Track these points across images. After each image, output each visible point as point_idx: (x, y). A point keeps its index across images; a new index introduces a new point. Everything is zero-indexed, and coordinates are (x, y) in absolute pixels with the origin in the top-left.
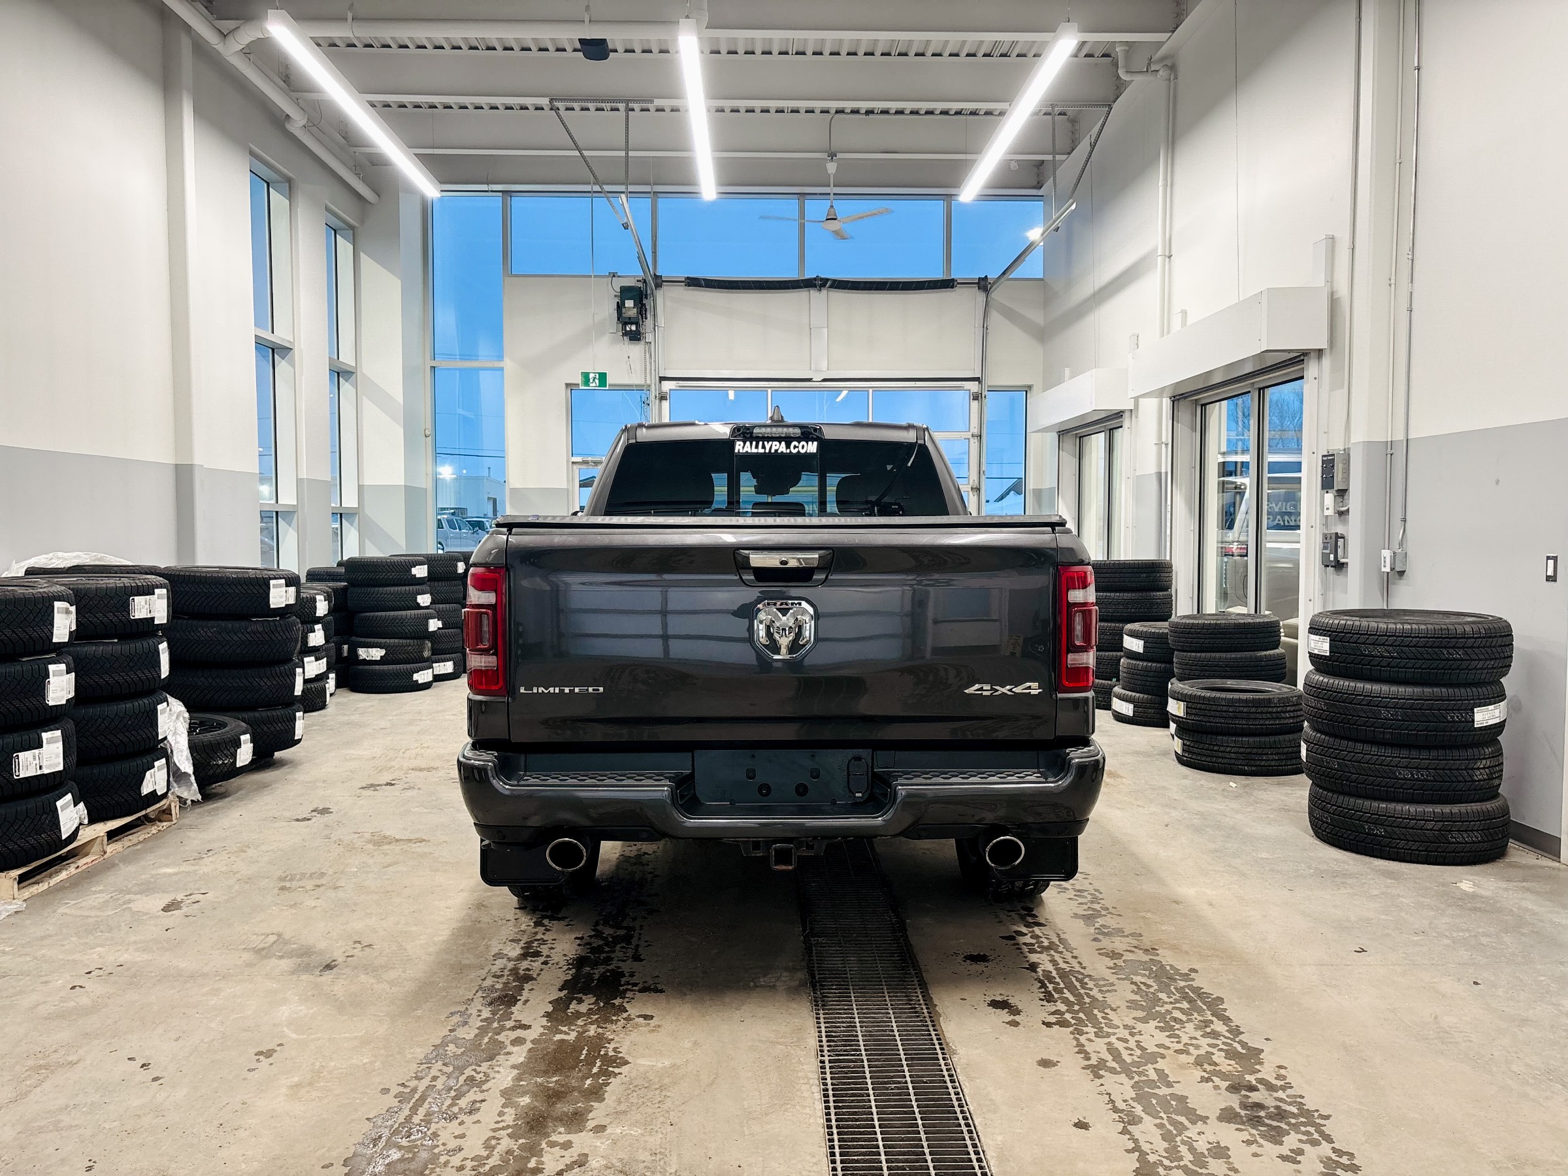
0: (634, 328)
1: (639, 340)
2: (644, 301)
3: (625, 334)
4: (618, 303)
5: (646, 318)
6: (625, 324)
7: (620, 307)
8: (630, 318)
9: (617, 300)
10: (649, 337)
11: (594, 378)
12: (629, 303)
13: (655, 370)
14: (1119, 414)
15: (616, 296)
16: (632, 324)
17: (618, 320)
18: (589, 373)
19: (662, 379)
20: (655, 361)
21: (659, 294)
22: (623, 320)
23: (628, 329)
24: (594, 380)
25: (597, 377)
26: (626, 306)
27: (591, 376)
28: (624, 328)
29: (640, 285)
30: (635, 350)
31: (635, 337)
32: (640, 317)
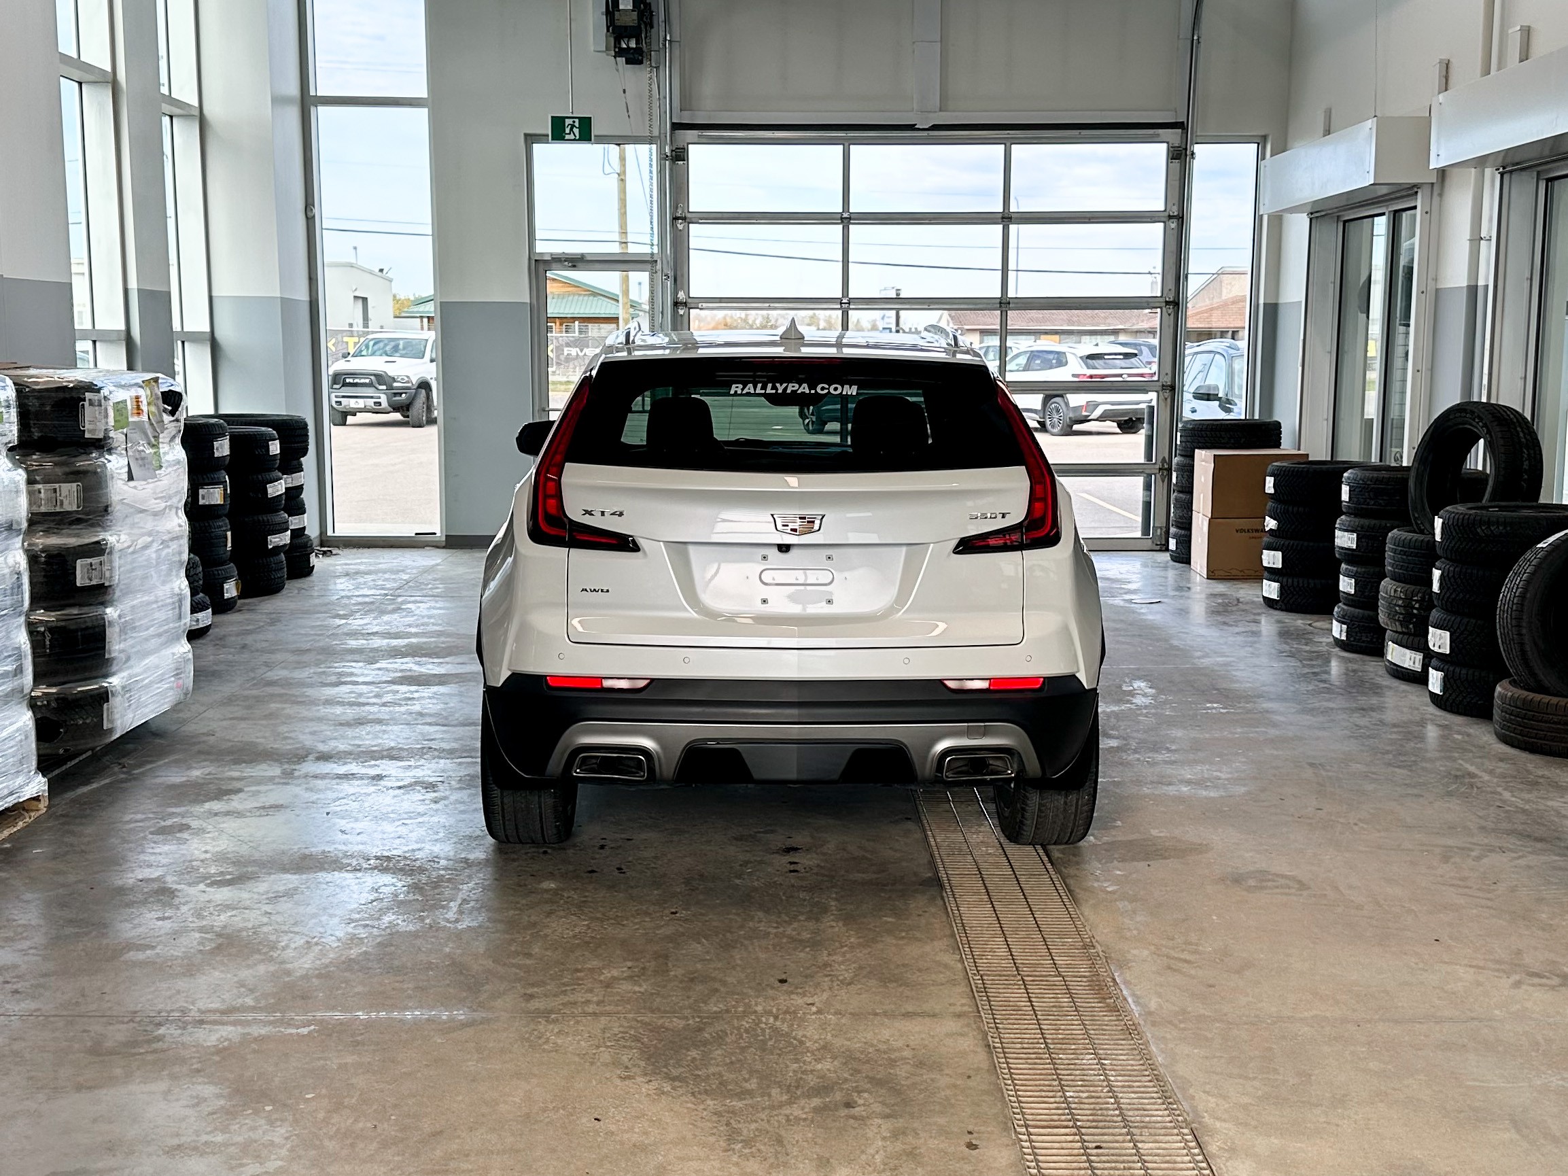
0: (633, 44)
1: (641, 63)
3: (620, 53)
4: (607, 2)
5: (652, 27)
6: (619, 38)
7: (611, 8)
8: (626, 28)
10: (657, 57)
11: (573, 126)
12: (625, 3)
13: (666, 113)
14: (1413, 190)
16: (630, 37)
17: (608, 30)
18: (563, 119)
19: (676, 127)
22: (616, 30)
23: (623, 45)
24: (571, 129)
25: (577, 124)
26: (621, 7)
27: (568, 122)
28: (617, 41)
30: (636, 78)
31: (634, 58)
32: (643, 27)
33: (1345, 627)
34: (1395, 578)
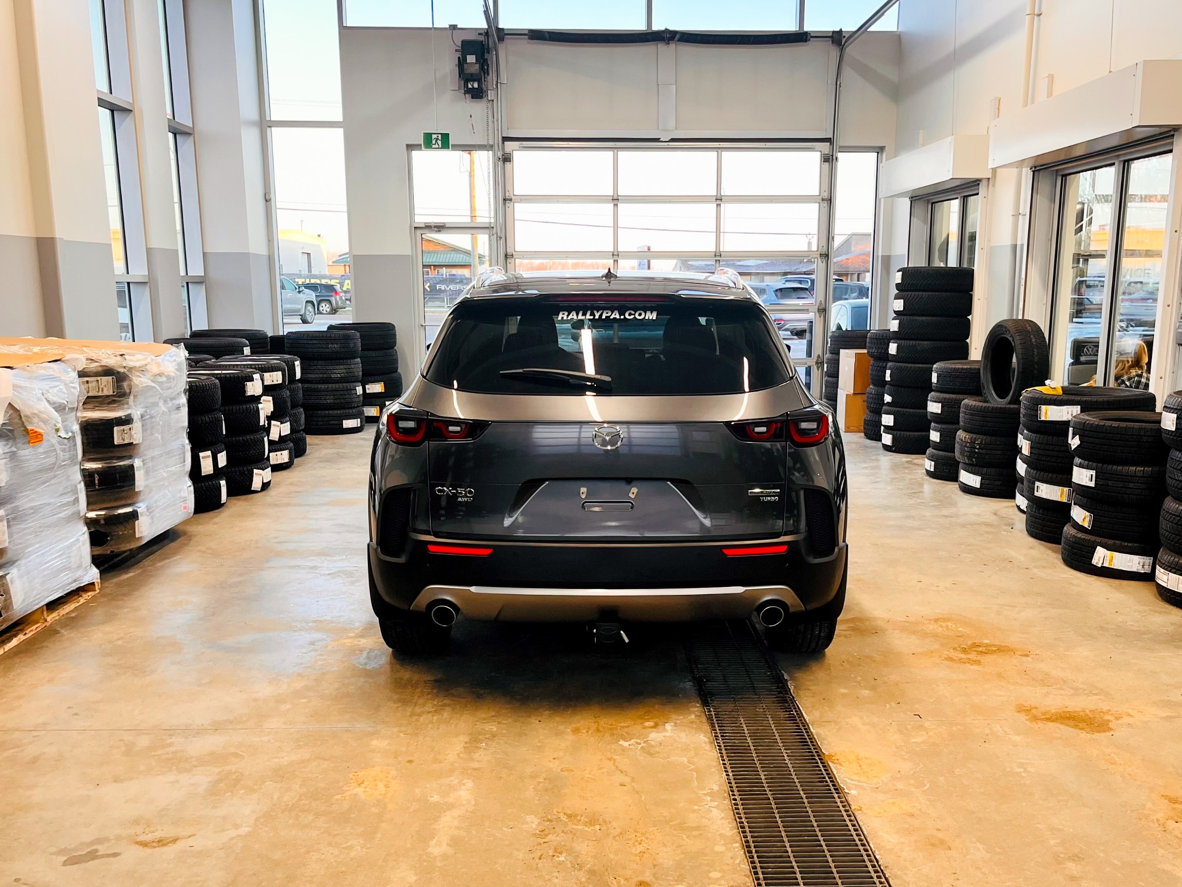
0: (476, 85)
1: (481, 97)
2: (486, 56)
3: (468, 91)
4: (459, 58)
5: (488, 74)
6: (466, 82)
7: (462, 63)
8: (472, 75)
9: (459, 54)
10: (491, 95)
11: (437, 139)
12: (471, 59)
13: (498, 130)
14: (976, 183)
15: (456, 51)
16: (474, 81)
17: (460, 77)
18: (431, 134)
19: (505, 139)
20: (497, 120)
21: (502, 48)
22: (465, 76)
23: (470, 86)
24: (436, 141)
25: (440, 138)
26: (468, 61)
27: (434, 136)
28: (466, 85)
29: (482, 38)
30: (478, 108)
31: (477, 94)
32: (482, 74)
33: (933, 463)
34: (965, 430)
